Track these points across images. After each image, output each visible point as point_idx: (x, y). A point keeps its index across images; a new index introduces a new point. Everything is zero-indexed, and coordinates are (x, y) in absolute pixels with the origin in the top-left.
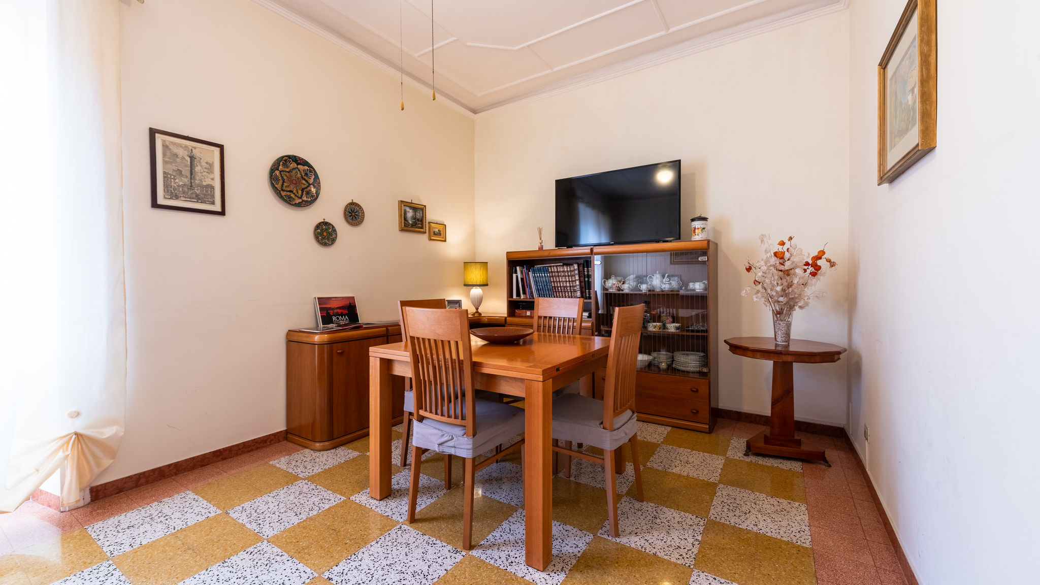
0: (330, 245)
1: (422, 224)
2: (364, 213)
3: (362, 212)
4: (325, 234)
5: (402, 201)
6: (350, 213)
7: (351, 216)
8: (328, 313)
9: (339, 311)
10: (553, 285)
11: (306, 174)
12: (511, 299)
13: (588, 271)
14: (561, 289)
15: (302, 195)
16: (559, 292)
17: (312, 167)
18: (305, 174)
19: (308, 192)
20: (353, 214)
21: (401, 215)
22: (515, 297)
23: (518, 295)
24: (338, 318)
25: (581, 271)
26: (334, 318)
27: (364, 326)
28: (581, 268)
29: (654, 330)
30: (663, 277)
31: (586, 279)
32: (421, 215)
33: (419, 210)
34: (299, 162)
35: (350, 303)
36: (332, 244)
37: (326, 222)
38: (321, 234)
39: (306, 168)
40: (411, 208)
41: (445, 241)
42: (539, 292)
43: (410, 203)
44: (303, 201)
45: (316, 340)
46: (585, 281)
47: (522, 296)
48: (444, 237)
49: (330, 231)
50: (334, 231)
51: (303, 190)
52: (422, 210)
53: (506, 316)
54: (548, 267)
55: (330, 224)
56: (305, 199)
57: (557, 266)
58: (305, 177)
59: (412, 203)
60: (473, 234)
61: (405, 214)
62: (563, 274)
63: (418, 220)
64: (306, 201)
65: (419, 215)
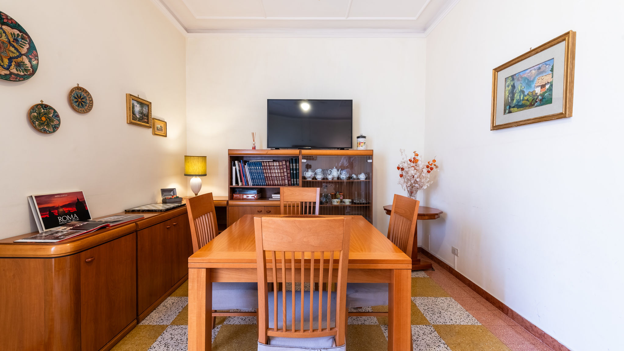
0: (50, 133)
1: (148, 119)
2: (92, 100)
3: (90, 99)
4: (43, 119)
5: (131, 95)
6: (76, 98)
7: (76, 102)
8: (51, 214)
9: (66, 210)
10: (265, 175)
11: (16, 40)
12: (231, 186)
13: (296, 166)
14: (272, 178)
15: (10, 66)
16: (270, 180)
17: (26, 34)
18: (14, 39)
19: (18, 63)
20: (80, 100)
21: (130, 108)
22: (234, 184)
23: (237, 182)
24: (65, 219)
25: (288, 166)
26: (60, 219)
27: (111, 225)
28: (288, 164)
29: (337, 204)
30: (338, 170)
31: (292, 172)
32: (147, 111)
33: (145, 104)
34: (5, 21)
35: (78, 199)
36: (54, 131)
37: (46, 105)
38: (38, 118)
39: (16, 32)
40: (138, 102)
41: (166, 136)
42: (253, 180)
43: (136, 97)
44: (11, 74)
45: (52, 253)
46: (291, 173)
47: (240, 184)
48: (165, 133)
49: (51, 115)
50: (56, 116)
51: (10, 59)
52: (148, 106)
53: (227, 199)
54: (261, 162)
55: (51, 108)
56: (14, 71)
57: (269, 162)
58: (15, 44)
59: (138, 98)
60: (185, 133)
61: (133, 108)
62: (273, 168)
63: (144, 115)
64: (17, 75)
65: (145, 111)
